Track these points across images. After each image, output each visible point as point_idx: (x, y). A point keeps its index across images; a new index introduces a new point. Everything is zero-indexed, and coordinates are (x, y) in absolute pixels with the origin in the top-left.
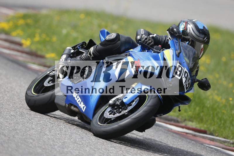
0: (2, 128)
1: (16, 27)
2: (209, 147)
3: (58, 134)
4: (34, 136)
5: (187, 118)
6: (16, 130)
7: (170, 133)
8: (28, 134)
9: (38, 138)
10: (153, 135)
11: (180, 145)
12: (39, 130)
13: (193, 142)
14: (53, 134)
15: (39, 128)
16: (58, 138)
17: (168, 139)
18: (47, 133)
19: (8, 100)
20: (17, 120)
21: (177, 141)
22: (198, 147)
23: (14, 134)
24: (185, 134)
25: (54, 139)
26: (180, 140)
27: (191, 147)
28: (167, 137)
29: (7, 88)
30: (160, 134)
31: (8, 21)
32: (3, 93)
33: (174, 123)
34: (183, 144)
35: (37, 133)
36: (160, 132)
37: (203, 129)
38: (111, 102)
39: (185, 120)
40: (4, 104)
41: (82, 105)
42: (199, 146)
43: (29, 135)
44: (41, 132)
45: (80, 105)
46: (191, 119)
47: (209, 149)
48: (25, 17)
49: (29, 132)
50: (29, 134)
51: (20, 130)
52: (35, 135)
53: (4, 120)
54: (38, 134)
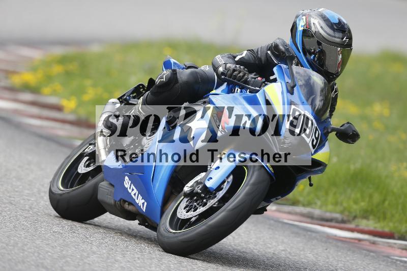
0: (41, 256)
1: (49, 79)
2: (401, 261)
3: (138, 258)
4: (97, 265)
5: (358, 213)
6: (64, 257)
7: (331, 241)
8: (85, 263)
9: (103, 268)
10: (302, 248)
11: (350, 261)
12: (104, 253)
13: (372, 254)
14: (129, 260)
15: (104, 251)
16: (138, 265)
17: (329, 253)
18: (120, 259)
19: (46, 206)
20: (64, 240)
21: (345, 255)
22: (381, 263)
23: (62, 264)
24: (356, 241)
25: (132, 268)
26: (349, 253)
27: (369, 263)
28: (326, 249)
29: (43, 186)
30: (314, 246)
31: (34, 69)
32: (35, 196)
33: (337, 225)
34: (355, 258)
35: (102, 259)
36: (315, 242)
37: (387, 230)
38: (186, 189)
39: (355, 217)
40: (39, 214)
41: (140, 201)
42: (383, 261)
43: (89, 264)
44: (108, 258)
45: (137, 201)
46: (366, 215)
47: (402, 264)
48: (63, 60)
49: (89, 259)
50: (88, 262)
51: (72, 257)
52: (98, 262)
53: (42, 242)
54: (103, 261)
